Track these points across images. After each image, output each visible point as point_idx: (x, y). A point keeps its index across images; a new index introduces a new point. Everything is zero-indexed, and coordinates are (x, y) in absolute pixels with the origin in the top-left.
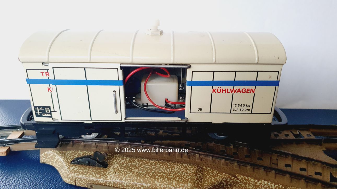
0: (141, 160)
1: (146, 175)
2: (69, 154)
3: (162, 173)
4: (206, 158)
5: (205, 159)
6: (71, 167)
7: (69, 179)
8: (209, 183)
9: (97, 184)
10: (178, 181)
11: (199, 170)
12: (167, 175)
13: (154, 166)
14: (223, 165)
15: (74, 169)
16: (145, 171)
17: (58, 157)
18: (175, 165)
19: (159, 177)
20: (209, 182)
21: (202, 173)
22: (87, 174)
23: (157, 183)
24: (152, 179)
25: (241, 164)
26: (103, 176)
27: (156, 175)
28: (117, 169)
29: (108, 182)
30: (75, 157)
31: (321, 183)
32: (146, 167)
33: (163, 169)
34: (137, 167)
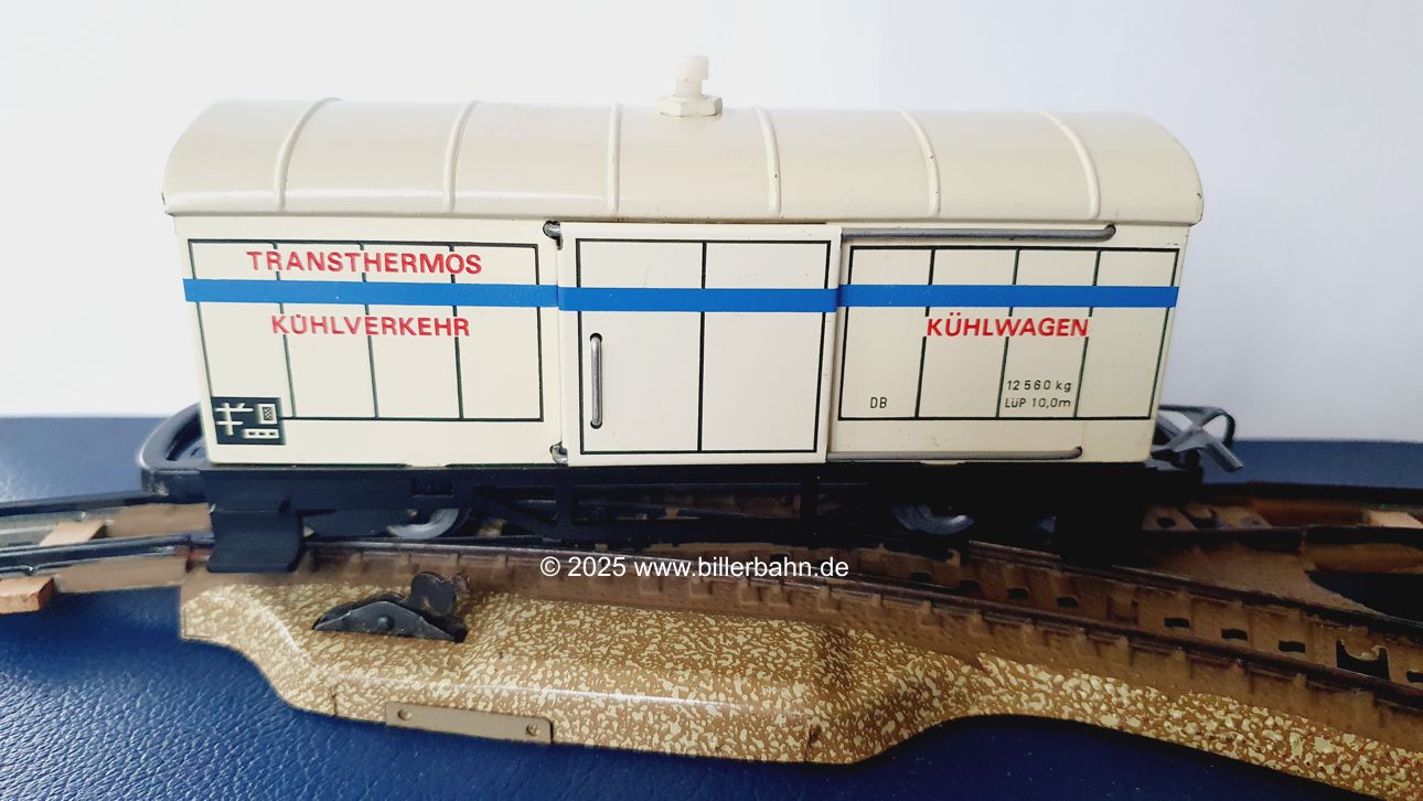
0: (601, 609)
1: (625, 658)
2: (302, 598)
3: (688, 650)
4: (854, 600)
5: (853, 605)
6: (315, 643)
7: (309, 691)
8: (874, 685)
9: (425, 704)
10: (754, 676)
11: (833, 640)
12: (708, 658)
13: (656, 627)
14: (924, 623)
15: (328, 647)
16: (621, 646)
17: (258, 610)
18: (736, 624)
19: (676, 664)
20: (876, 682)
21: (844, 652)
22: (383, 664)
23: (670, 689)
24: (648, 672)
25: (995, 620)
26: (452, 670)
28: (505, 641)
29: (470, 696)
30: (328, 608)
31: (1303, 673)
32: (623, 632)
33: (689, 637)
34: (586, 635)
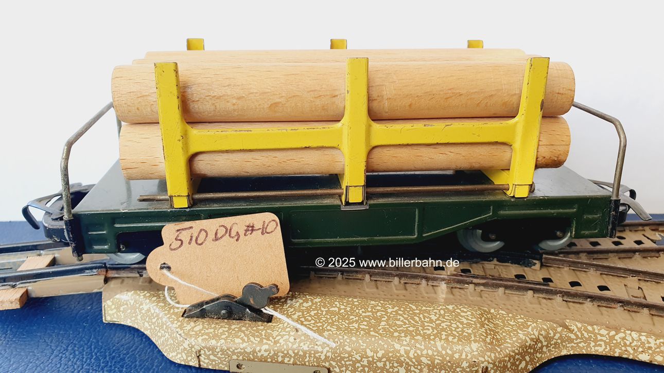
0: (348, 301)
1: (369, 330)
3: (405, 324)
6: (185, 325)
7: (183, 353)
8: (514, 341)
9: (253, 360)
10: (447, 339)
11: (485, 316)
12: (417, 329)
13: (383, 311)
14: (531, 303)
16: (365, 323)
17: (148, 306)
18: (428, 308)
19: (399, 333)
20: (514, 339)
21: (492, 323)
22: (227, 337)
24: (384, 338)
25: (569, 299)
26: (268, 339)
27: (391, 330)
29: (280, 354)
30: (190, 304)
32: (364, 314)
33: (403, 317)
34: (343, 317)
